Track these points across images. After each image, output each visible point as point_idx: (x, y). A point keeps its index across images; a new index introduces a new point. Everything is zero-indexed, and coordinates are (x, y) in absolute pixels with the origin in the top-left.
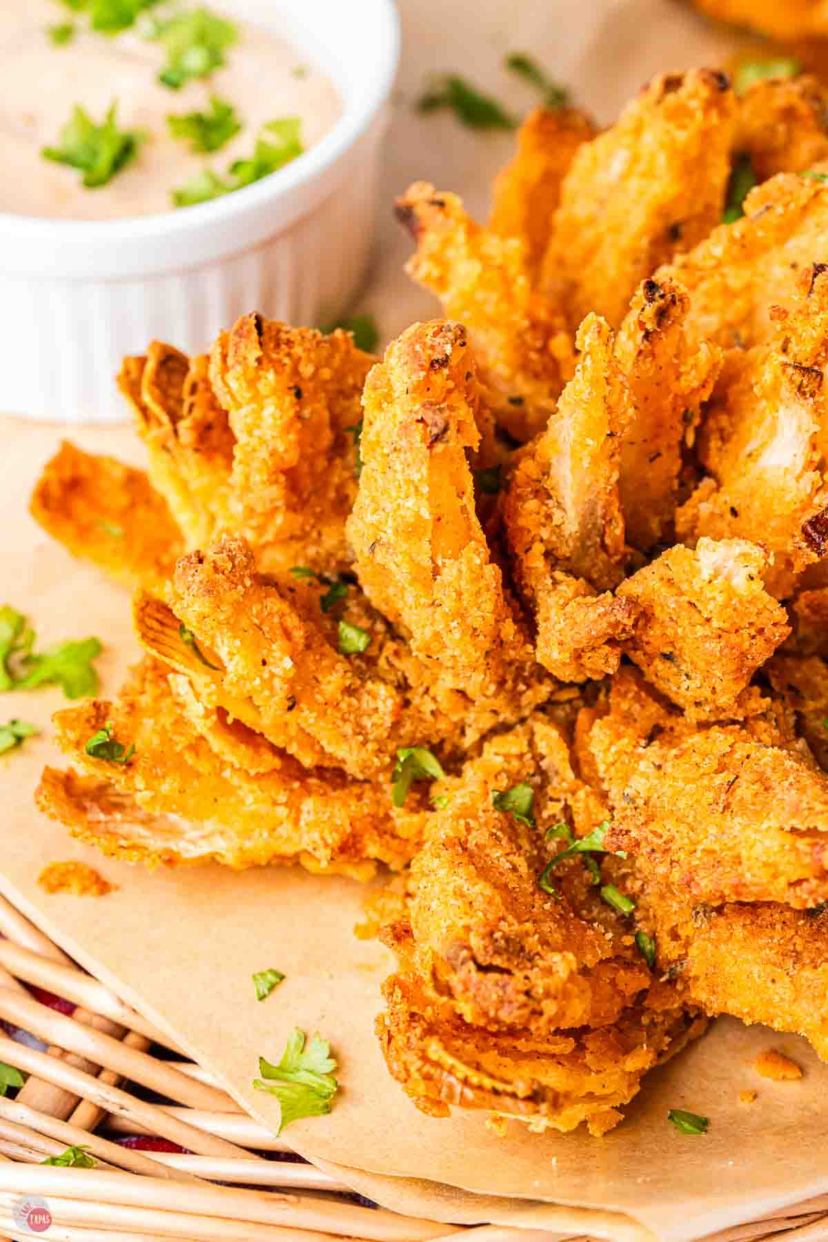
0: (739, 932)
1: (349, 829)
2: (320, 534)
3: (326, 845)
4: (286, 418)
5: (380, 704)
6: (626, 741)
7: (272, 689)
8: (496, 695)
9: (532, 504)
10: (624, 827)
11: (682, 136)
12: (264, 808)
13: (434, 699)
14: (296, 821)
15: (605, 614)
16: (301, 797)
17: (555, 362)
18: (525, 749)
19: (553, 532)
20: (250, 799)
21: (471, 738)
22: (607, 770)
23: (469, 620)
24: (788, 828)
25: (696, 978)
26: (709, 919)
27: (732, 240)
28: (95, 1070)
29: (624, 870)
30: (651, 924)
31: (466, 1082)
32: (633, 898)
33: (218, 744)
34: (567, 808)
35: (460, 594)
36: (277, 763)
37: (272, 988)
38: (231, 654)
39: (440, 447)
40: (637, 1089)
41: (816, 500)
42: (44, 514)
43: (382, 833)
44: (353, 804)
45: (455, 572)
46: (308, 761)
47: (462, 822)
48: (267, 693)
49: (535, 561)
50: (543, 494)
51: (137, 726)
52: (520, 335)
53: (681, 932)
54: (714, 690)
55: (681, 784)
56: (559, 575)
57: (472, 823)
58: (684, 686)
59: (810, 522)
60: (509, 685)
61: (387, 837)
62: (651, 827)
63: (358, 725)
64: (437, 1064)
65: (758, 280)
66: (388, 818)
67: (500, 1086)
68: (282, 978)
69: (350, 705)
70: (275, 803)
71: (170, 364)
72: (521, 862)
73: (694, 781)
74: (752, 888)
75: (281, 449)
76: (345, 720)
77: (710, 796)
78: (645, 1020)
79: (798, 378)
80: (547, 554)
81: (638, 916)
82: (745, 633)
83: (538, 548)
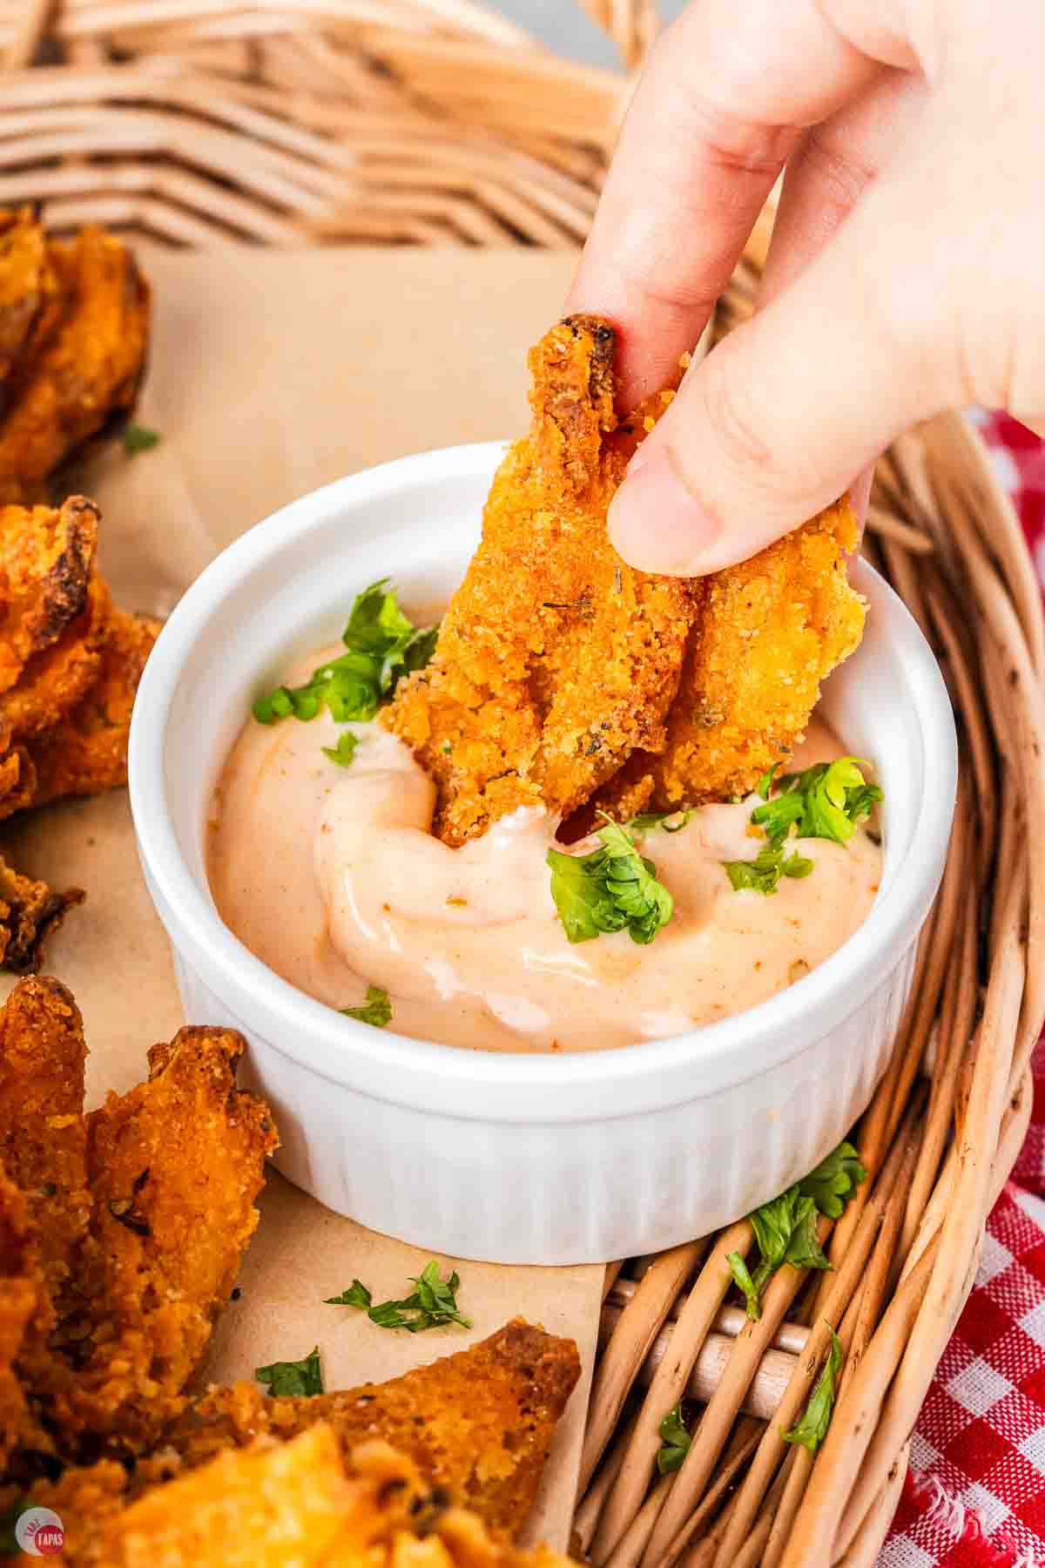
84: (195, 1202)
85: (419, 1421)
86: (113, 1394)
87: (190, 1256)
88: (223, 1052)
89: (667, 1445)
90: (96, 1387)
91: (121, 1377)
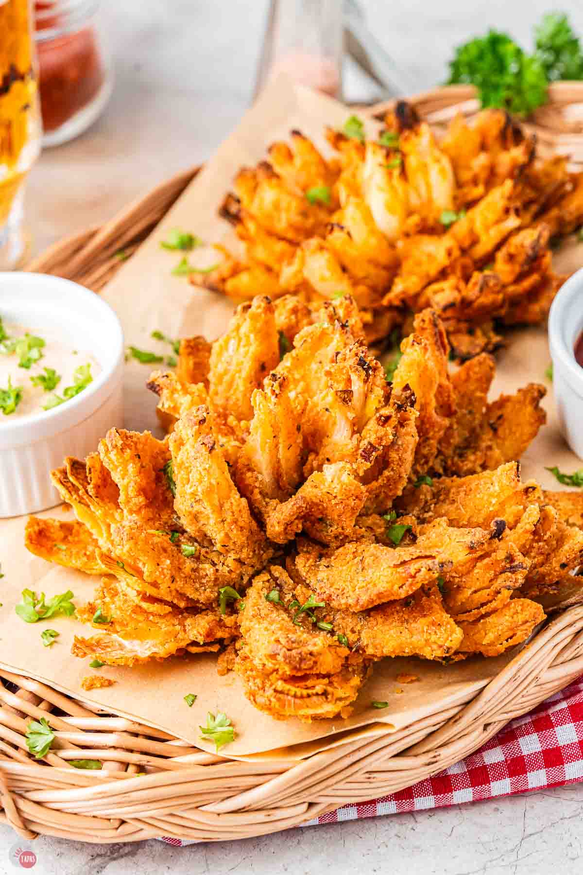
0: (380, 620)
1: (208, 626)
2: (159, 515)
3: (201, 635)
4: (137, 467)
5: (208, 572)
6: (311, 560)
7: (164, 574)
8: (253, 557)
9: (249, 474)
10: (323, 591)
12: (170, 628)
13: (228, 566)
14: (185, 629)
15: (294, 504)
16: (183, 621)
17: (232, 428)
18: (270, 578)
19: (260, 484)
20: (163, 626)
21: (246, 579)
22: (307, 574)
23: (239, 523)
24: (392, 565)
25: (367, 645)
26: (366, 620)
27: (293, 358)
29: (324, 614)
30: (342, 630)
31: (295, 696)
32: (331, 623)
33: (145, 605)
34: (293, 596)
35: (233, 512)
36: (170, 609)
37: (193, 701)
38: (144, 564)
39: (214, 452)
40: (357, 694)
41: (361, 445)
42: (32, 547)
43: (221, 627)
44: (206, 618)
45: (229, 504)
46: (182, 605)
47: (256, 608)
48: (163, 576)
49: (257, 496)
50: (252, 470)
51: (109, 610)
53: (355, 629)
54: (343, 529)
55: (340, 568)
56: (267, 500)
57: (260, 607)
58: (329, 531)
59: (363, 451)
60: (257, 552)
61: (223, 628)
62: (334, 587)
63: (201, 583)
64: (281, 692)
65: (307, 372)
66: (221, 620)
67: (310, 692)
68: (196, 696)
69: (195, 575)
70: (174, 625)
71: (76, 466)
72: (284, 617)
73: (344, 565)
74: (385, 594)
75: (139, 480)
76: (195, 582)
77: (354, 568)
78: (350, 669)
79: (343, 396)
80: (260, 493)
81: (335, 629)
82: (351, 499)
83: (257, 491)
84: (514, 429)
85: (557, 501)
86: (466, 465)
90: (463, 462)
91: (471, 461)
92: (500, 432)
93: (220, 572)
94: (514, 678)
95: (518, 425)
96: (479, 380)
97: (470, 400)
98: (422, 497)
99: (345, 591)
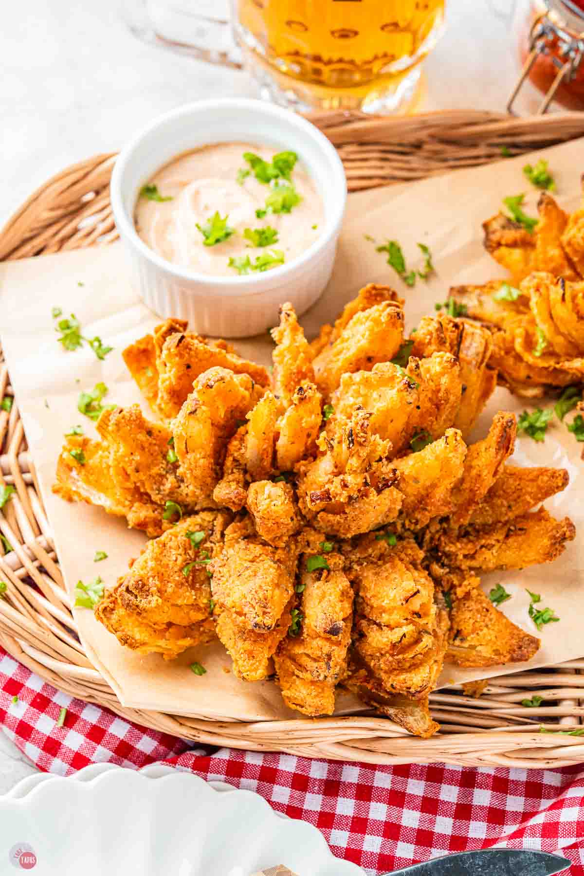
3: (135, 521)
7: (131, 463)
11: (376, 330)
12: (122, 500)
14: (131, 508)
16: (135, 501)
18: (212, 520)
20: (119, 494)
22: (228, 541)
28: (33, 558)
36: (132, 486)
37: (101, 559)
44: (151, 511)
46: (142, 490)
48: (129, 464)
49: (229, 462)
50: (242, 440)
52: (291, 374)
66: (160, 521)
68: (106, 557)
70: (126, 499)
72: (180, 559)
76: (155, 483)
80: (234, 461)
82: (271, 521)
84: (524, 546)
86: (451, 547)
87: (508, 552)
88: (565, 534)
89: (532, 702)
92: (511, 540)
93: (179, 490)
94: (287, 732)
95: (529, 546)
96: (540, 488)
97: (519, 497)
98: (370, 550)
99: (222, 578)
